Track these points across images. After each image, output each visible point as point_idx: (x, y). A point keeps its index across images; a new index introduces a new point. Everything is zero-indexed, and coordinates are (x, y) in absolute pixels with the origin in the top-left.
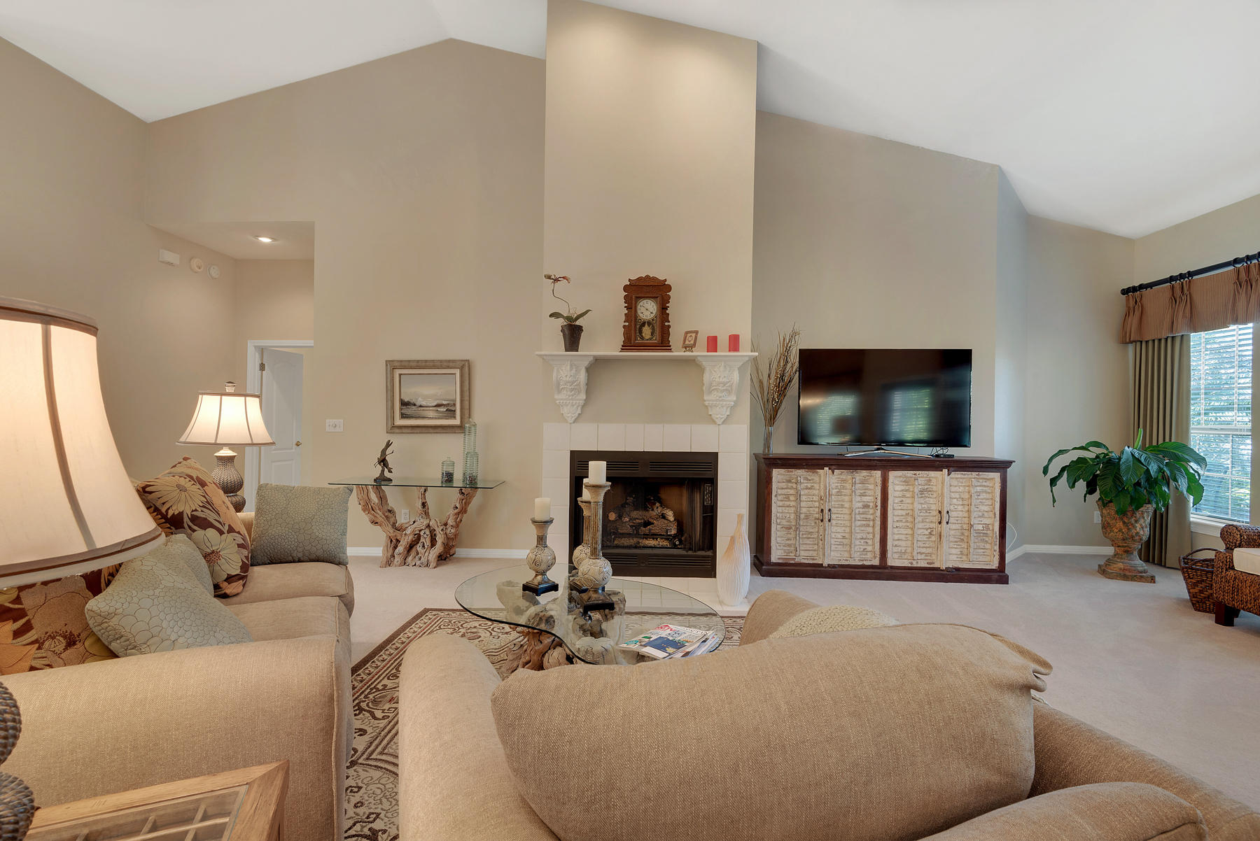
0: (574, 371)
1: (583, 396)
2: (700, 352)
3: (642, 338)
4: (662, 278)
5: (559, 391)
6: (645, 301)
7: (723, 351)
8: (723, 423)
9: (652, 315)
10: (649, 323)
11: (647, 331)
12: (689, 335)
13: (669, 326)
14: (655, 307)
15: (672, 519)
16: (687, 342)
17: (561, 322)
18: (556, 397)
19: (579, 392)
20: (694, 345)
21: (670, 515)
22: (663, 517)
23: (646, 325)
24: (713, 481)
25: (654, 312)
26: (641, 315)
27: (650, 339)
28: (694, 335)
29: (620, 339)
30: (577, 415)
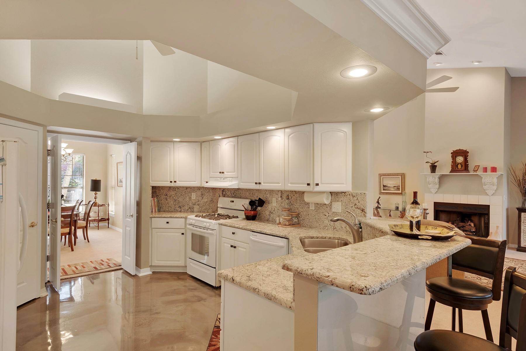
0: (434, 178)
1: (438, 186)
2: (480, 173)
3: (458, 168)
4: (465, 149)
5: (430, 184)
6: (459, 157)
7: (489, 172)
8: (492, 195)
9: (462, 161)
10: (460, 164)
11: (459, 166)
12: (476, 167)
13: (468, 164)
14: (463, 159)
15: (473, 226)
16: (475, 169)
17: (430, 164)
18: (429, 186)
19: (436, 185)
20: (477, 170)
21: (472, 225)
22: (470, 225)
23: (459, 164)
24: (488, 214)
25: (462, 160)
26: (458, 161)
27: (461, 169)
28: (478, 167)
29: (450, 169)
30: (436, 191)
